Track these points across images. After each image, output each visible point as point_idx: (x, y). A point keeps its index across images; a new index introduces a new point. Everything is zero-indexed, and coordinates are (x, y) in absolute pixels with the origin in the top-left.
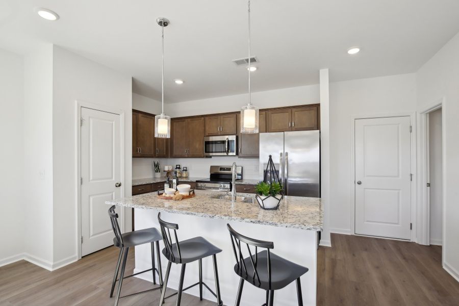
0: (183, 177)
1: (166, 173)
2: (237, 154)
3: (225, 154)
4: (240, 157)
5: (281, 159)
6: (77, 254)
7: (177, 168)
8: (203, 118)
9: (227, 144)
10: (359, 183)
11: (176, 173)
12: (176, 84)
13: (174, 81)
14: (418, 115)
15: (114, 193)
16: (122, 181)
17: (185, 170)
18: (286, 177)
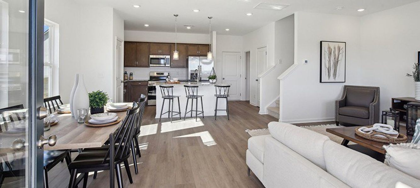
0: (132, 79)
2: (170, 65)
3: (164, 66)
4: (171, 67)
5: (198, 68)
7: (125, 74)
8: (148, 44)
9: (165, 60)
10: (224, 79)
13: (144, 25)
15: (121, 86)
17: (131, 75)
18: (201, 77)
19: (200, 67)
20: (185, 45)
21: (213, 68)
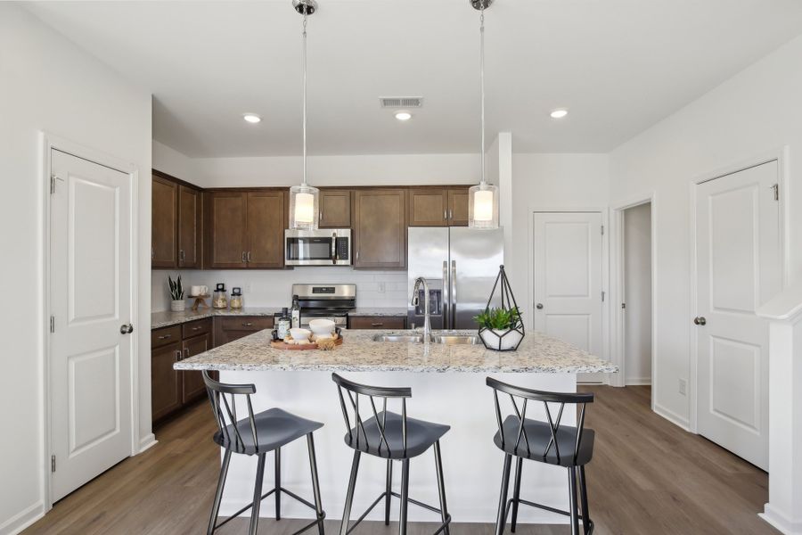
0: (234, 308)
1: (193, 300)
2: (352, 263)
3: (331, 262)
4: (356, 268)
5: (445, 272)
7: (218, 290)
9: (334, 244)
10: (540, 307)
11: (215, 299)
12: (246, 123)
13: (243, 117)
14: (612, 211)
15: (117, 348)
16: (133, 321)
17: (237, 293)
18: (454, 301)
19: (450, 266)
20: (401, 192)
21: (502, 267)
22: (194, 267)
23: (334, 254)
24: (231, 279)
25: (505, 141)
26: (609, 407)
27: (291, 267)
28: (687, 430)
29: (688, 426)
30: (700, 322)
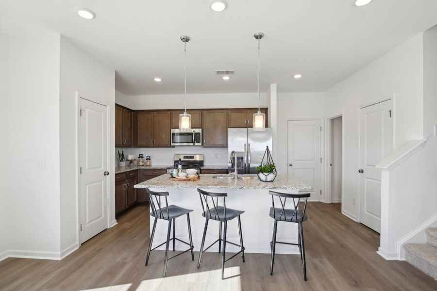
0: (147, 166)
1: (128, 162)
2: (202, 145)
3: (192, 144)
4: (204, 147)
5: (245, 149)
6: (77, 242)
7: (140, 157)
8: (169, 112)
9: (194, 136)
10: (291, 165)
11: (138, 161)
12: (155, 82)
13: (154, 79)
14: (326, 120)
15: (103, 181)
16: (108, 170)
17: (149, 159)
18: (249, 162)
19: (247, 146)
20: (225, 111)
21: (267, 147)
22: (129, 146)
23: (194, 141)
24: (146, 152)
25: (273, 88)
26: (322, 211)
27: (174, 147)
28: (355, 220)
29: (355, 219)
30: (361, 171)
